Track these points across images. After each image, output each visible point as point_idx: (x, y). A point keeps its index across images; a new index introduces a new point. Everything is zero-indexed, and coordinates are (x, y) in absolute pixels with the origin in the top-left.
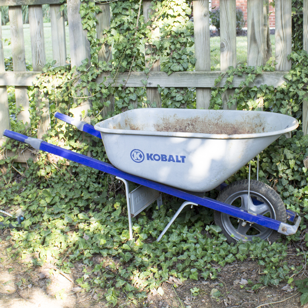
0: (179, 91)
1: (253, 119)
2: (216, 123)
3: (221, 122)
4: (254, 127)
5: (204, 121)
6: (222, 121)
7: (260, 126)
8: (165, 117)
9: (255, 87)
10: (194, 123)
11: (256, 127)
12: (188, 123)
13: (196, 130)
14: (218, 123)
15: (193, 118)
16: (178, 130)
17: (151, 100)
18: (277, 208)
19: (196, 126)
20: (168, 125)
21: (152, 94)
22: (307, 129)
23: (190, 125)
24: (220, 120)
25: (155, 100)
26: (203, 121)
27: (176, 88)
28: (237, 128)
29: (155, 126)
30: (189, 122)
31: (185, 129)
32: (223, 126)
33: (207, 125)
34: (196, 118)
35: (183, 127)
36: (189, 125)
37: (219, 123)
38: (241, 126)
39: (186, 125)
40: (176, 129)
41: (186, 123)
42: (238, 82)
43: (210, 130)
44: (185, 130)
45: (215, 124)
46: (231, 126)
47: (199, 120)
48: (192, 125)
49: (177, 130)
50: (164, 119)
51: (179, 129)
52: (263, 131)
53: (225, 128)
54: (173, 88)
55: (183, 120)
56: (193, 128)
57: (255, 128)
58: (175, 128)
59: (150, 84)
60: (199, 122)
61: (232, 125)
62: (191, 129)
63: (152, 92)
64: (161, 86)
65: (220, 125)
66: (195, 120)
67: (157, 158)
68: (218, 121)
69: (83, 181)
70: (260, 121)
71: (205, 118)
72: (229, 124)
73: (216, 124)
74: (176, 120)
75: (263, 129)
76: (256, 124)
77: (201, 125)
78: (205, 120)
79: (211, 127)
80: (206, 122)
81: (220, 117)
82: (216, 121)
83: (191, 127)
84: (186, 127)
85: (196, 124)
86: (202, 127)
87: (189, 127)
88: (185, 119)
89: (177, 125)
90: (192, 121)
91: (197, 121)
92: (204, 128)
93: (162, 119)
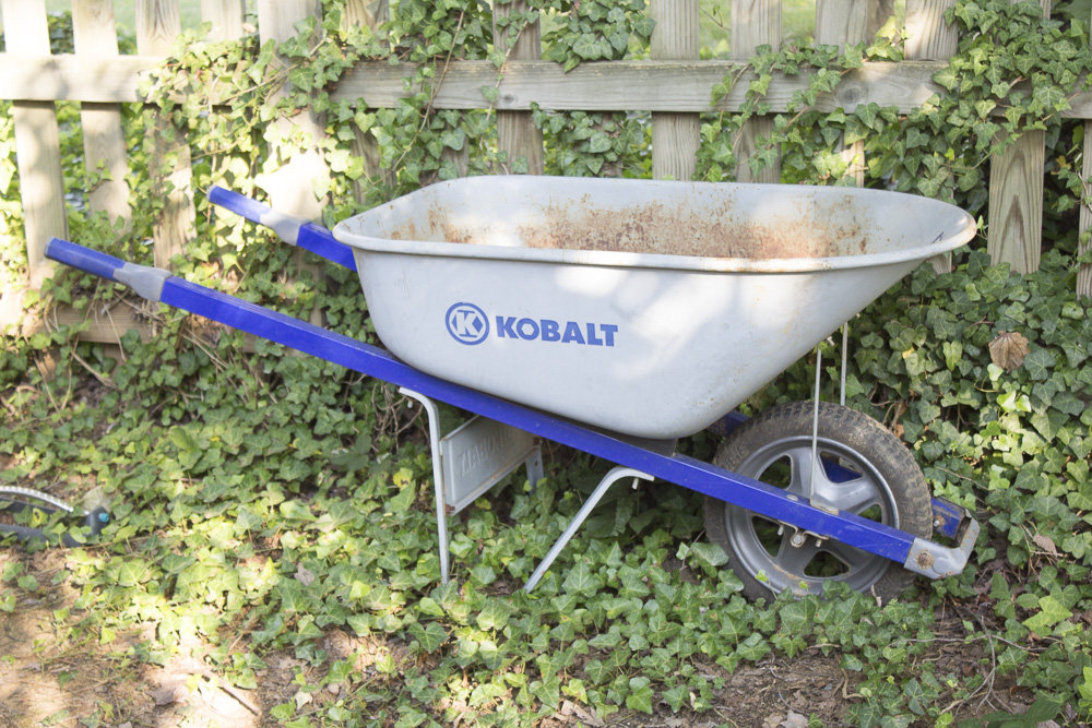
0: (598, 122)
1: (832, 211)
2: (714, 223)
3: (729, 223)
4: (834, 237)
5: (675, 217)
6: (734, 219)
7: (854, 234)
8: (554, 205)
9: (840, 110)
10: (644, 224)
11: (839, 238)
12: (628, 225)
13: (651, 244)
14: (719, 224)
15: (642, 208)
16: (596, 244)
17: (512, 149)
18: (904, 491)
19: (652, 232)
20: (564, 229)
21: (513, 133)
22: (1002, 247)
23: (633, 231)
24: (727, 214)
25: (523, 150)
26: (672, 219)
27: (590, 113)
28: (779, 240)
29: (522, 232)
30: (631, 221)
31: (618, 241)
32: (735, 233)
33: (685, 230)
34: (651, 209)
35: (610, 235)
36: (629, 228)
37: (722, 225)
38: (793, 233)
39: (619, 228)
40: (588, 240)
41: (619, 221)
42: (785, 96)
43: (694, 247)
44: (618, 244)
45: (710, 228)
46: (762, 234)
47: (660, 214)
48: (639, 228)
49: (592, 244)
50: (551, 209)
51: (599, 242)
52: (862, 249)
53: (741, 241)
54: (579, 113)
55: (610, 213)
56: (643, 239)
57: (837, 242)
58: (584, 239)
59: (508, 99)
60: (660, 219)
61: (764, 230)
62: (637, 242)
63: (513, 127)
64: (541, 107)
65: (728, 232)
66: (648, 214)
67: (528, 329)
68: (721, 219)
69: (297, 402)
70: (854, 219)
71: (679, 209)
72: (754, 228)
73: (714, 227)
74: (590, 215)
75: (863, 244)
76: (841, 229)
77: (667, 231)
78: (679, 214)
79: (697, 235)
80: (683, 220)
81: (727, 205)
82: (715, 216)
83: (634, 235)
84: (620, 235)
85: (649, 225)
86: (669, 238)
87: (628, 236)
88: (617, 209)
89: (592, 229)
90: (638, 217)
91: (654, 218)
92: (675, 239)
93: (546, 210)
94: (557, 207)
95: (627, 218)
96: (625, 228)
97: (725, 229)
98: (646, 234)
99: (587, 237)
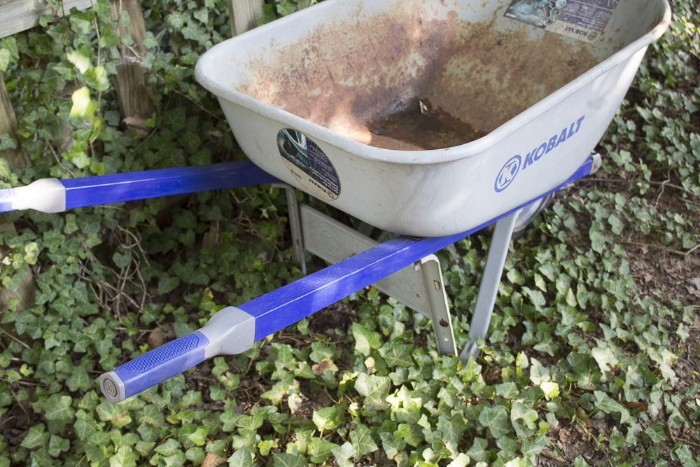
2: (356, 23)
3: (364, 19)
5: (333, 29)
6: (366, 15)
8: (252, 58)
10: (316, 45)
12: (306, 50)
13: (324, 57)
14: (358, 23)
15: (312, 32)
16: (290, 75)
19: (322, 48)
20: (264, 75)
23: (311, 53)
24: (361, 13)
26: (331, 31)
28: (393, 18)
31: (303, 65)
32: (370, 25)
33: (341, 37)
34: (318, 31)
35: (297, 64)
36: (307, 52)
37: (361, 23)
39: (302, 55)
40: (284, 75)
41: (300, 50)
43: (350, 46)
44: (304, 68)
45: (354, 28)
46: (383, 18)
47: (324, 32)
48: (314, 49)
49: (288, 76)
50: (251, 63)
51: (292, 72)
52: (443, 4)
53: (374, 29)
55: (292, 46)
56: (318, 56)
58: (281, 75)
60: (325, 36)
62: (315, 60)
65: (365, 26)
66: (317, 35)
71: (334, 22)
72: (379, 16)
73: (357, 26)
74: (280, 54)
77: (331, 42)
78: (334, 26)
79: (349, 37)
80: (337, 29)
81: (359, 7)
82: (355, 18)
83: (312, 55)
84: (303, 60)
85: (320, 44)
86: (333, 47)
87: (308, 58)
88: (296, 41)
89: (284, 64)
90: (311, 40)
91: (321, 37)
92: (338, 46)
93: (248, 65)
94: (255, 59)
95: (304, 44)
96: (305, 53)
97: (363, 25)
98: (319, 51)
99: (282, 73)
